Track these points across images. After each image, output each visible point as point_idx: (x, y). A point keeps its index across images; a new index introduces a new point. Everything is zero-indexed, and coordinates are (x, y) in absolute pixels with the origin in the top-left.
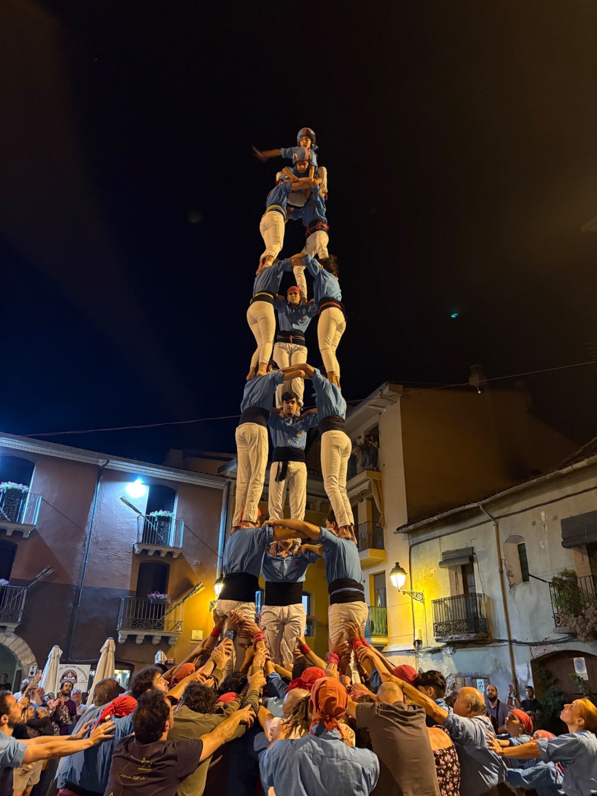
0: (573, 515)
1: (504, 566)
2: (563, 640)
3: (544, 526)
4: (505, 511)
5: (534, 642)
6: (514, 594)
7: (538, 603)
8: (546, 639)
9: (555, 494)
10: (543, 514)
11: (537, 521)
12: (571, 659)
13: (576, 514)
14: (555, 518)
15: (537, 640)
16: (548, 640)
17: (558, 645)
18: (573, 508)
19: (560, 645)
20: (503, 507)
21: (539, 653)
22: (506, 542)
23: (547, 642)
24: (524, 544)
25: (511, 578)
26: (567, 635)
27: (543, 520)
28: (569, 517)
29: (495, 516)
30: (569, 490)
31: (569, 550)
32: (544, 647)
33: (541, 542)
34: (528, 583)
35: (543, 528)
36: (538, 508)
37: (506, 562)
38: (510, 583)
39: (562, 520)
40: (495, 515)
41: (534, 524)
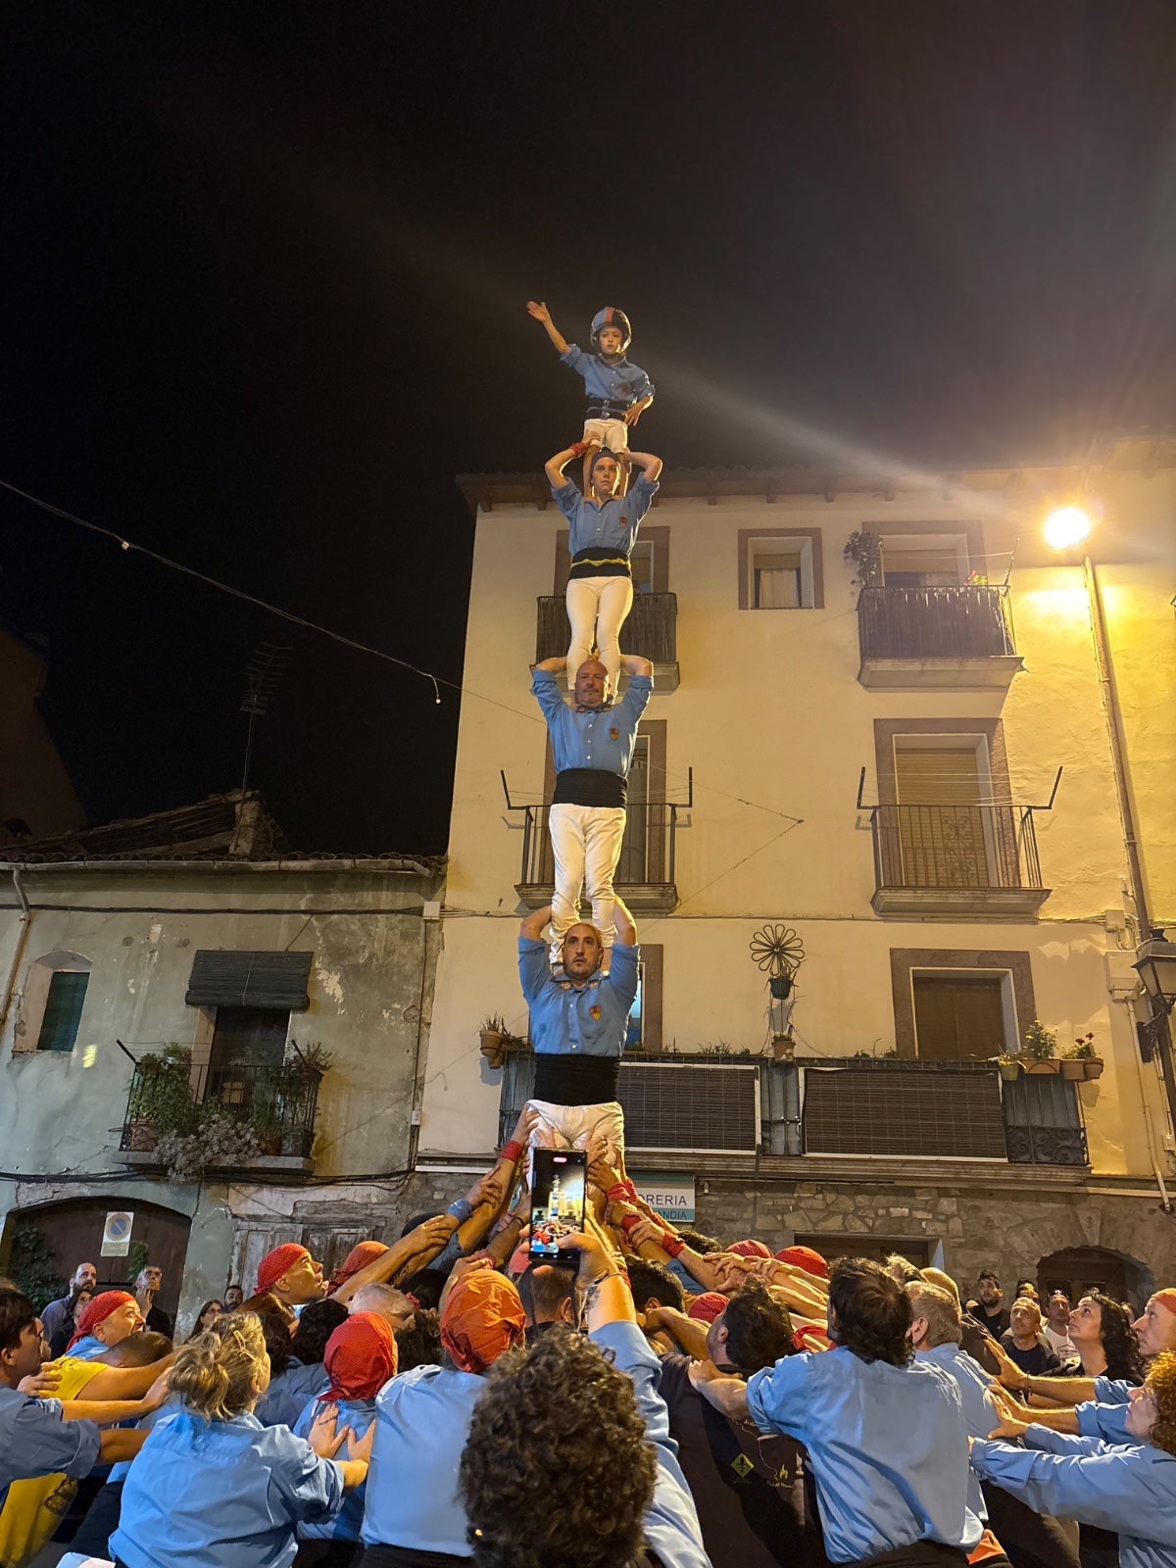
0: (226, 948)
1: (12, 1009)
2: (112, 1176)
3: (152, 952)
4: (64, 897)
5: (33, 1174)
6: (20, 1071)
7: (76, 1098)
8: (68, 1169)
9: (202, 899)
10: (157, 929)
11: (140, 940)
12: (101, 1214)
13: (234, 947)
14: (185, 944)
15: (43, 1171)
16: (73, 1173)
17: (94, 1184)
18: (228, 934)
19: (100, 1184)
20: (60, 889)
21: (37, 1197)
22: (37, 961)
23: (67, 1176)
24: (89, 974)
25: (19, 1036)
26: (125, 1167)
27: (154, 939)
28: (218, 949)
29: (31, 903)
30: (235, 900)
31: (192, 1010)
32: (57, 1186)
33: (131, 981)
34: (65, 1056)
35: (148, 955)
36: (151, 915)
37: (22, 1004)
38: (15, 1047)
39: (198, 951)
40: (35, 898)
41: (128, 941)
